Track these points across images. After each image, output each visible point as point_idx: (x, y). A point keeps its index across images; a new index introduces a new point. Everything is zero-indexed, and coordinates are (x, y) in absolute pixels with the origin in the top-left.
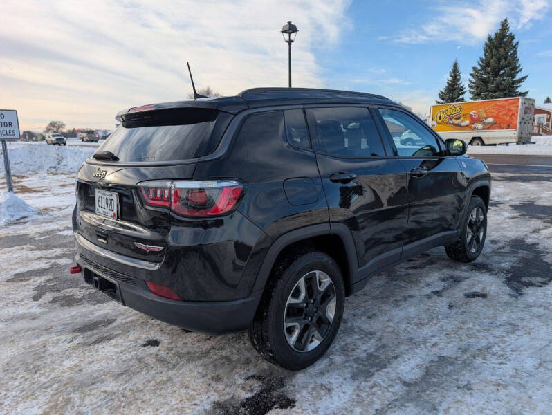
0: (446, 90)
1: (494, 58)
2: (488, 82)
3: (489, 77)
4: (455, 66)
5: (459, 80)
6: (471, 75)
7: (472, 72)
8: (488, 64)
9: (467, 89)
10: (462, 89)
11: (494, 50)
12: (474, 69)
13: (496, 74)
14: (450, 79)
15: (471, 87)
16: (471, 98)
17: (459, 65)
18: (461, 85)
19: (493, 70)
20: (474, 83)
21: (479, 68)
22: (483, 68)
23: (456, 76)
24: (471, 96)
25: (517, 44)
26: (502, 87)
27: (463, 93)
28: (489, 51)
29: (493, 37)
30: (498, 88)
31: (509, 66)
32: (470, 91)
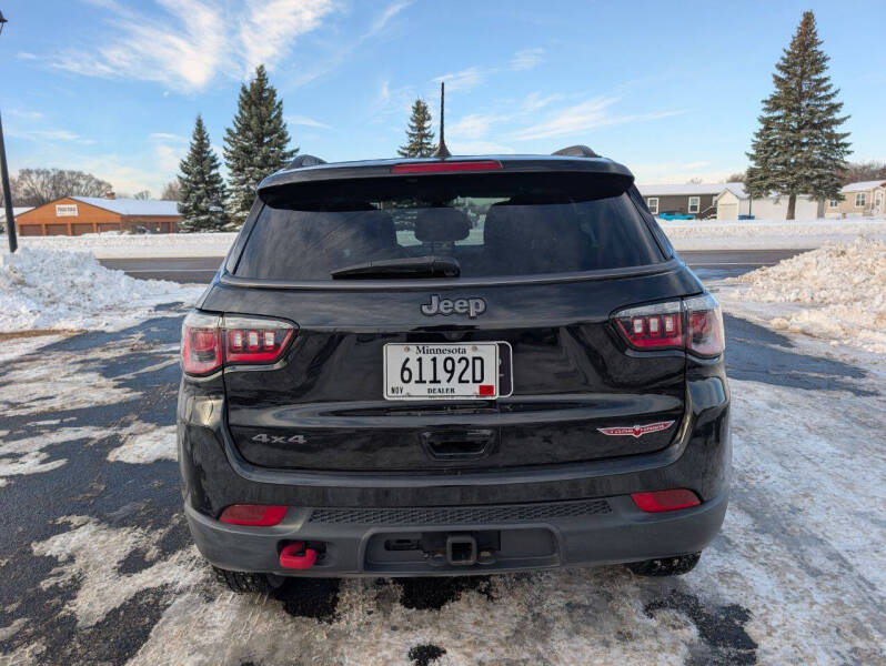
0: (189, 159)
1: (255, 119)
2: (251, 152)
3: (251, 146)
4: (199, 123)
5: (207, 146)
6: (225, 139)
7: (227, 136)
8: (247, 127)
9: (221, 159)
10: (213, 159)
11: (253, 108)
12: (229, 131)
13: (260, 142)
14: (195, 142)
15: (228, 158)
16: (230, 175)
17: (205, 123)
18: (212, 154)
19: (256, 136)
20: (231, 152)
21: (235, 131)
22: (242, 132)
23: (202, 139)
24: (230, 171)
25: (281, 103)
26: (271, 162)
27: (216, 167)
28: (247, 107)
29: (248, 88)
30: (266, 162)
31: (275, 133)
32: (227, 164)
